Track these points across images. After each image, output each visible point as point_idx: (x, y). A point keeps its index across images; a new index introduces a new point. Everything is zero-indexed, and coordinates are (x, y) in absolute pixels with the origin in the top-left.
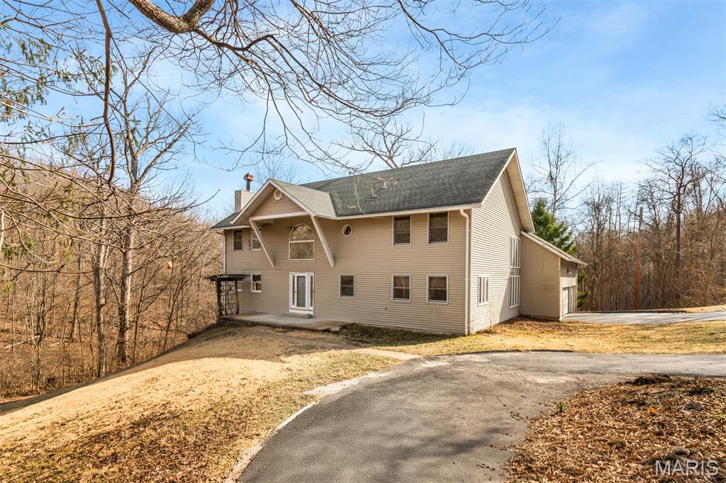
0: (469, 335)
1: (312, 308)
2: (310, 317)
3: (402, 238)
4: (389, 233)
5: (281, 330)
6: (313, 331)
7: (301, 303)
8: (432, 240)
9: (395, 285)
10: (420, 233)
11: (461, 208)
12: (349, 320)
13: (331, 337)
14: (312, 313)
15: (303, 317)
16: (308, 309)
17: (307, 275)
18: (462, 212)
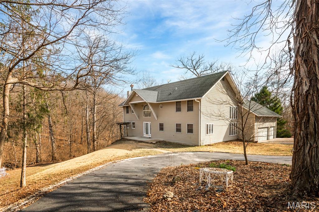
0: (200, 146)
1: (150, 135)
2: (150, 138)
3: (178, 110)
4: (174, 108)
5: (138, 142)
6: (147, 143)
7: (147, 133)
8: (188, 110)
9: (176, 127)
10: (184, 108)
11: (196, 99)
12: (162, 140)
13: (152, 145)
14: (150, 137)
15: (147, 138)
16: (149, 135)
17: (149, 123)
18: (196, 100)
